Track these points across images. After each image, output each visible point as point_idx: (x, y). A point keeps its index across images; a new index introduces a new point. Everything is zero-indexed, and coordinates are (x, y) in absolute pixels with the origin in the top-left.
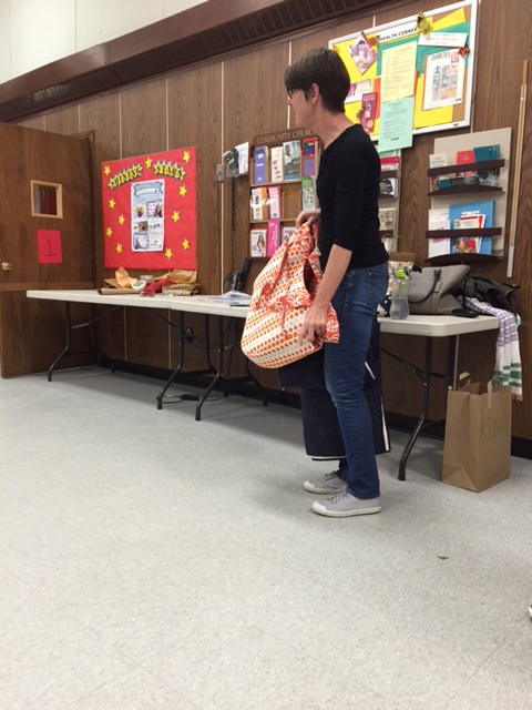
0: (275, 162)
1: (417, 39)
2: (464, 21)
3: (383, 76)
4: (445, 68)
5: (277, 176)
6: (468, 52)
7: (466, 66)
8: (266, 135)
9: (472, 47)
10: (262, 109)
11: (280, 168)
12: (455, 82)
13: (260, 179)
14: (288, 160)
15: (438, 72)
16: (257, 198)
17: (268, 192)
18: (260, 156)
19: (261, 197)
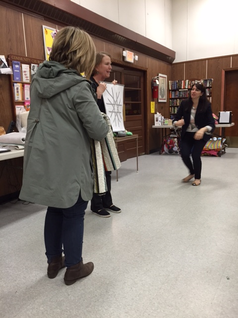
0: (25, 72)
5: (26, 78)
8: (17, 56)
10: (10, 40)
11: (28, 75)
13: (17, 78)
14: (33, 73)
16: (17, 89)
17: (23, 86)
18: (17, 66)
19: (19, 88)
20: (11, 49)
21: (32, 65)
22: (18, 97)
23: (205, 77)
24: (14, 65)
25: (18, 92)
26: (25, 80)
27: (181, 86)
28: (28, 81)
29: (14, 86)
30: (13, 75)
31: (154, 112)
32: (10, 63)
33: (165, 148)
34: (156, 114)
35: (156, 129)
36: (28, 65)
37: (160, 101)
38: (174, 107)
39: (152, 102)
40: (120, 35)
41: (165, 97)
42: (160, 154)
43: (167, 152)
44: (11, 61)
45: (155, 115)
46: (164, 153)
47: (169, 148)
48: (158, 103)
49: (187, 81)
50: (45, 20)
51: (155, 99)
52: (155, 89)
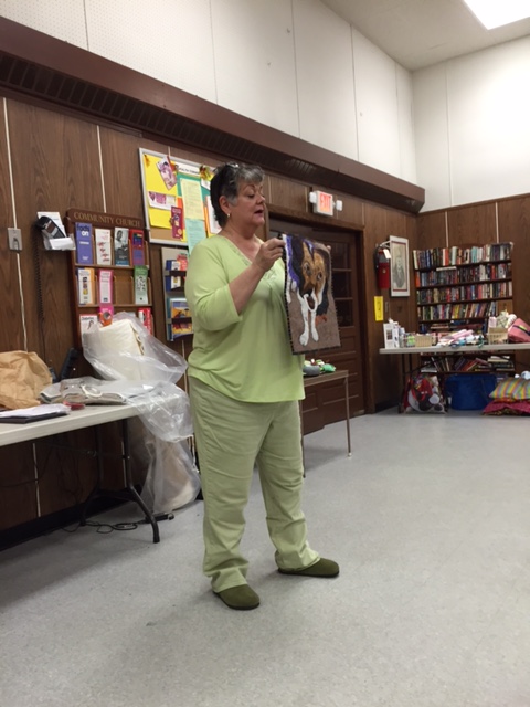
0: (101, 244)
1: (200, 180)
3: (183, 197)
11: (108, 251)
13: (85, 258)
14: (118, 245)
16: (85, 280)
17: (97, 274)
18: (85, 233)
19: (89, 279)
20: (73, 199)
21: (117, 229)
22: (85, 297)
23: (493, 239)
24: (78, 232)
25: (85, 286)
26: (100, 261)
27: (441, 259)
28: (109, 263)
29: (77, 273)
30: (77, 251)
31: (382, 319)
32: (70, 228)
33: (412, 399)
34: (387, 322)
35: (388, 356)
36: (109, 231)
37: (394, 294)
38: (428, 306)
39: (376, 298)
40: (302, 160)
41: (407, 284)
42: (400, 412)
43: (417, 408)
44: (74, 224)
45: (385, 325)
46: (408, 409)
47: (419, 397)
48: (390, 299)
49: (454, 249)
50: (144, 137)
51: (384, 290)
52: (382, 269)
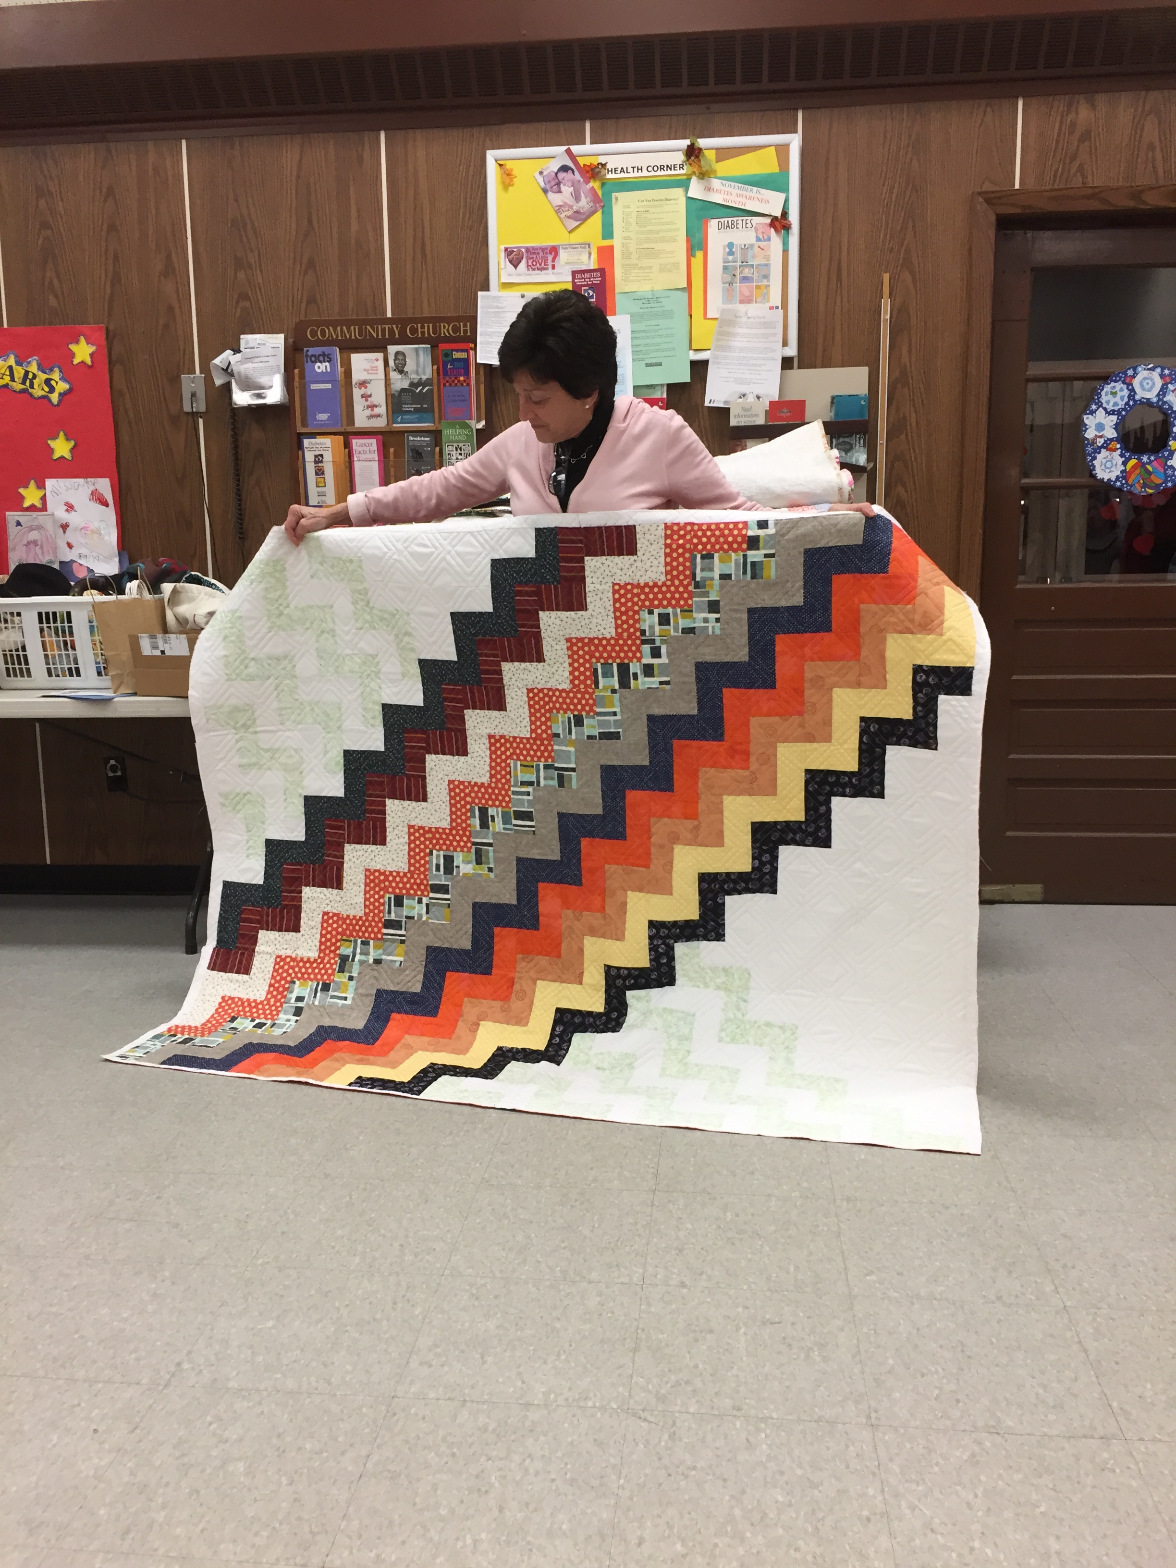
0: (363, 384)
1: (684, 184)
2: (776, 170)
3: (617, 243)
4: (745, 249)
5: (371, 414)
6: (787, 227)
7: (785, 251)
8: (334, 324)
9: (794, 217)
11: (379, 396)
12: (766, 277)
13: (323, 417)
14: (399, 382)
15: (731, 253)
16: (319, 459)
17: (347, 446)
18: (322, 367)
19: (329, 456)
20: (312, 301)
21: (392, 349)
24: (308, 366)
25: (320, 472)
26: (361, 419)
28: (378, 423)
